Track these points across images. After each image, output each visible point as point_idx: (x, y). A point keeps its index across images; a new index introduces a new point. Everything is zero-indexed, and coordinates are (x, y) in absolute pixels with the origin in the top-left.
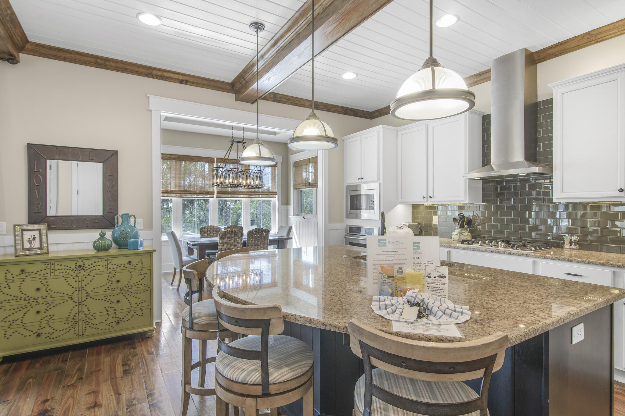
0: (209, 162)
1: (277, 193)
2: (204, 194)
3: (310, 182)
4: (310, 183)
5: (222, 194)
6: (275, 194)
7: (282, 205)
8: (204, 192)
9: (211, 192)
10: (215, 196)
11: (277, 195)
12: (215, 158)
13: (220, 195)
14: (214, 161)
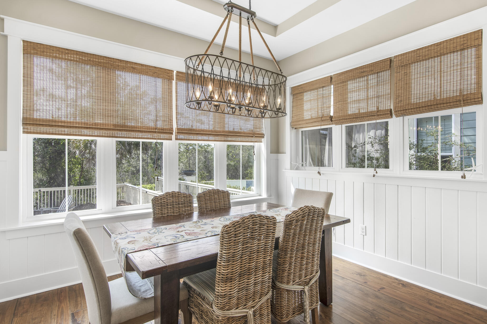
0: (164, 78)
1: (263, 134)
2: (155, 132)
3: (332, 114)
4: (331, 117)
5: (186, 133)
6: (262, 136)
7: (271, 153)
8: (156, 129)
9: (167, 129)
10: (173, 137)
11: (263, 137)
12: (175, 72)
13: (182, 136)
14: (172, 76)
